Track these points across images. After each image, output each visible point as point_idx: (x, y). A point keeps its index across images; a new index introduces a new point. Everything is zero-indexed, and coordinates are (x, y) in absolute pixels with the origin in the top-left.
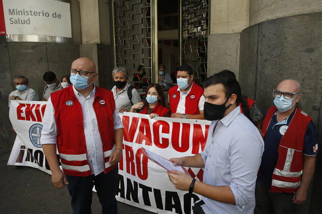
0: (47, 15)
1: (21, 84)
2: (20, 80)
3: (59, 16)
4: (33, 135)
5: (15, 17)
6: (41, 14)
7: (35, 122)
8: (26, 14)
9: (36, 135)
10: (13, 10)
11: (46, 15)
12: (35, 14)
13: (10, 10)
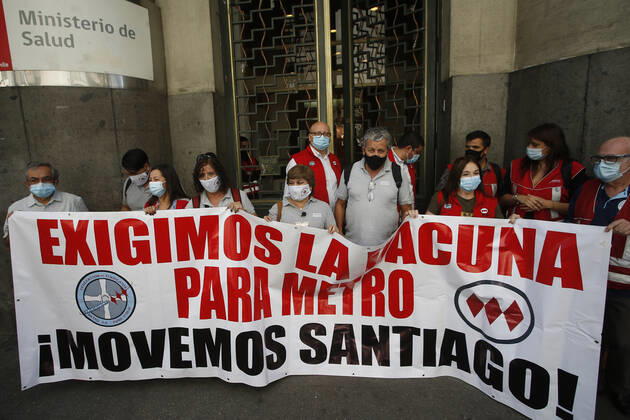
0: (110, 29)
1: (44, 180)
2: (41, 173)
3: (131, 34)
4: (88, 298)
5: (37, 30)
6: (98, 26)
7: (91, 268)
8: (63, 23)
9: (98, 298)
10: (32, 13)
11: (107, 28)
12: (85, 24)
13: (22, 13)
